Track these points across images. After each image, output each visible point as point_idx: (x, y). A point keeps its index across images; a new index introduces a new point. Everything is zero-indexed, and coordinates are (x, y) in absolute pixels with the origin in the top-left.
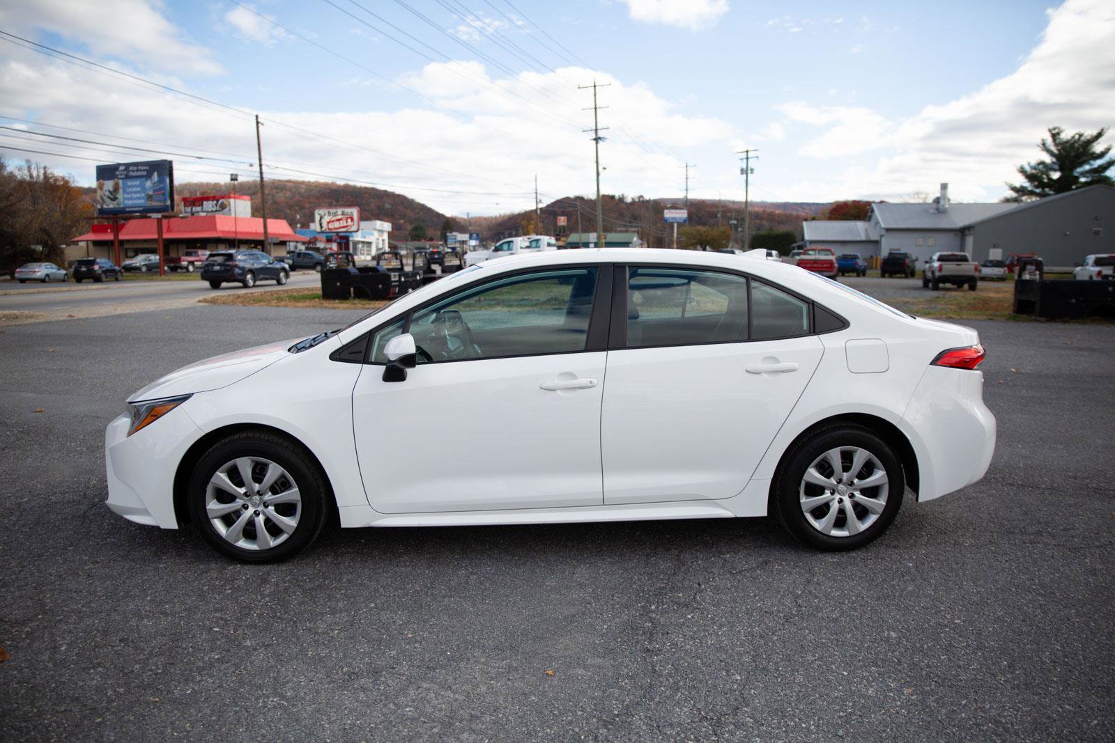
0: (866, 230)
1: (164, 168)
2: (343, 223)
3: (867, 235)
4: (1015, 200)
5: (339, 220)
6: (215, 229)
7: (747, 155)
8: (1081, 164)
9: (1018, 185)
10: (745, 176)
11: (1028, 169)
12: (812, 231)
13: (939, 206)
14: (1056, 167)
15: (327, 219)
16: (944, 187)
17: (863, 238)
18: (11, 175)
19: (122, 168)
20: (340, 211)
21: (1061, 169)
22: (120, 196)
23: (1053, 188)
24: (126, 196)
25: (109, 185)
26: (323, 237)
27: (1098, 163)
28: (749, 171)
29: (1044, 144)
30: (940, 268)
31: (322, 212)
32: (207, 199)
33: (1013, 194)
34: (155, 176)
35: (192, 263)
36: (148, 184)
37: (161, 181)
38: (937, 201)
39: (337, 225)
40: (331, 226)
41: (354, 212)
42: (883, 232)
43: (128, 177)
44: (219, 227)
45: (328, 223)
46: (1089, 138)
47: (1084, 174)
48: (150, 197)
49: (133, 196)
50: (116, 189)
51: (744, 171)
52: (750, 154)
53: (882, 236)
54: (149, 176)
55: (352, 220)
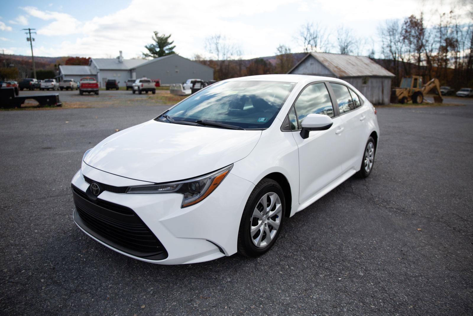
0: (90, 70)
3: (91, 72)
4: (143, 59)
7: (30, 31)
8: (165, 46)
9: (145, 53)
10: (30, 42)
11: (148, 47)
12: (65, 70)
13: (119, 60)
14: (158, 46)
16: (121, 52)
17: (89, 73)
21: (160, 47)
23: (158, 54)
27: (170, 46)
28: (32, 40)
29: (153, 37)
30: (142, 86)
33: (144, 56)
38: (118, 58)
42: (98, 71)
46: (167, 37)
47: (167, 50)
51: (29, 39)
52: (31, 31)
53: (98, 73)
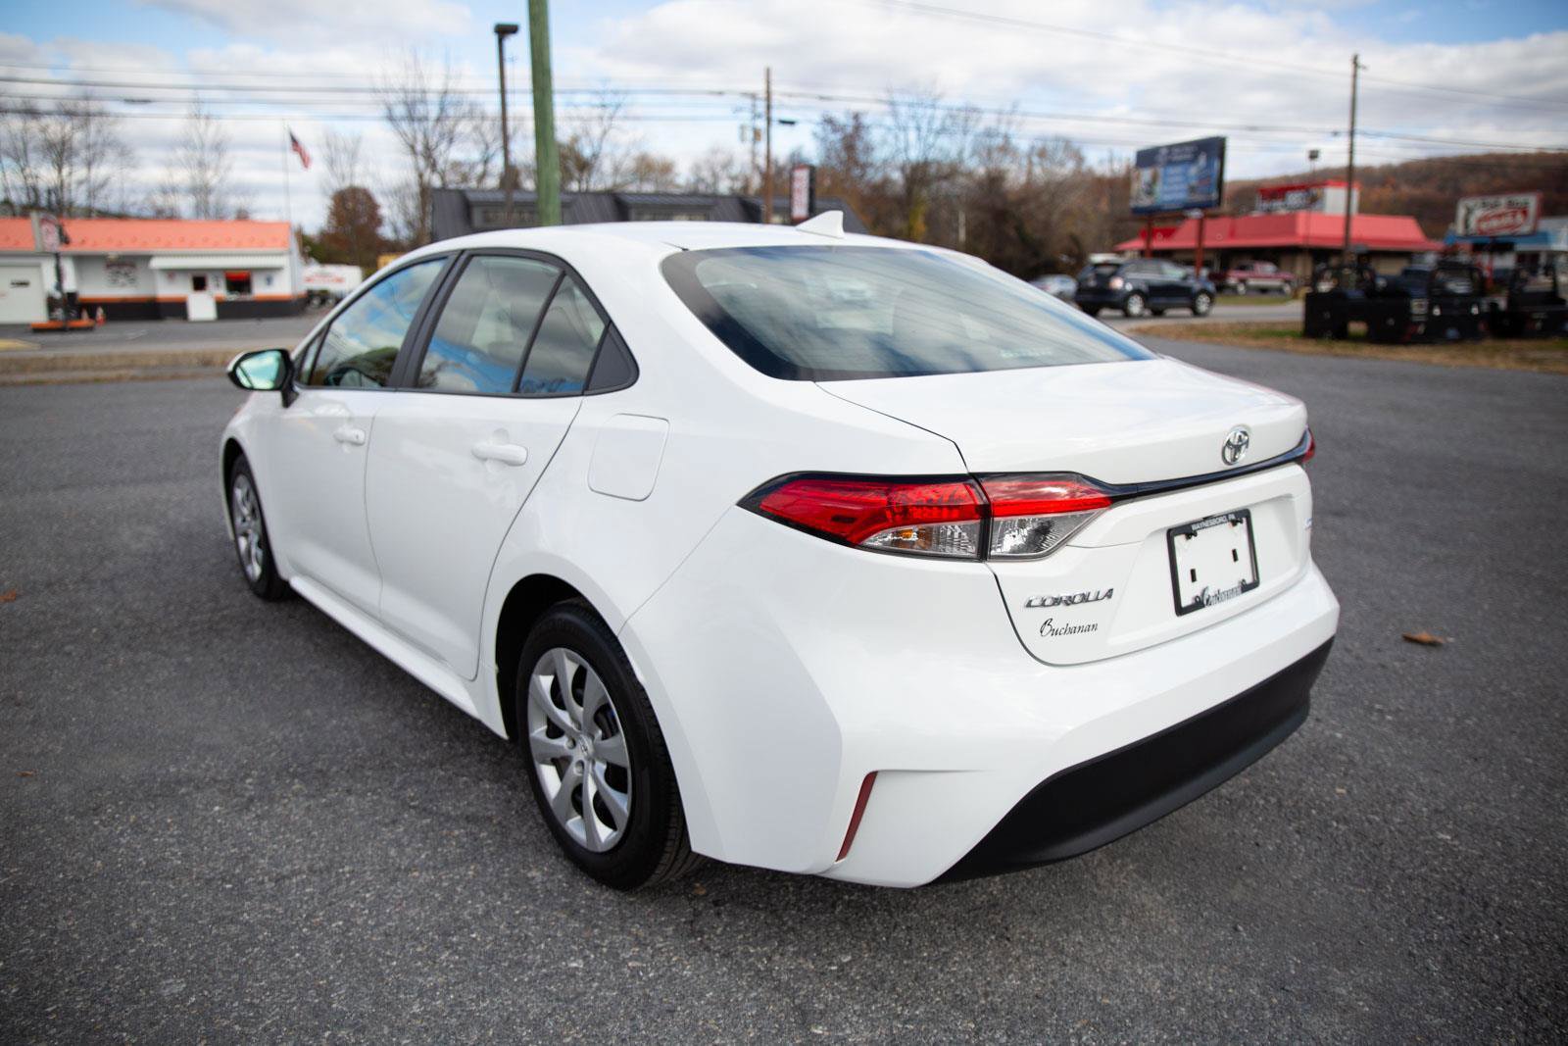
1: (1214, 149)
2: (1507, 220)
5: (1500, 216)
6: (1292, 232)
15: (1479, 213)
18: (1090, 171)
19: (1164, 152)
20: (1503, 200)
22: (1158, 188)
24: (1166, 188)
25: (1146, 174)
26: (1467, 245)
31: (1471, 202)
32: (1292, 188)
34: (1202, 160)
35: (1243, 281)
36: (1193, 171)
37: (1209, 165)
39: (1495, 223)
40: (1484, 226)
41: (1532, 201)
43: (1170, 163)
44: (1301, 230)
45: (1480, 220)
48: (1192, 190)
49: (1172, 189)
50: (1154, 179)
54: (1194, 160)
55: (1525, 213)
